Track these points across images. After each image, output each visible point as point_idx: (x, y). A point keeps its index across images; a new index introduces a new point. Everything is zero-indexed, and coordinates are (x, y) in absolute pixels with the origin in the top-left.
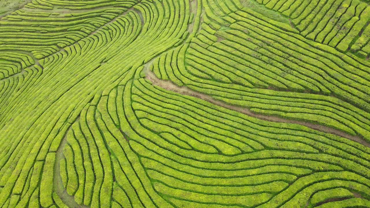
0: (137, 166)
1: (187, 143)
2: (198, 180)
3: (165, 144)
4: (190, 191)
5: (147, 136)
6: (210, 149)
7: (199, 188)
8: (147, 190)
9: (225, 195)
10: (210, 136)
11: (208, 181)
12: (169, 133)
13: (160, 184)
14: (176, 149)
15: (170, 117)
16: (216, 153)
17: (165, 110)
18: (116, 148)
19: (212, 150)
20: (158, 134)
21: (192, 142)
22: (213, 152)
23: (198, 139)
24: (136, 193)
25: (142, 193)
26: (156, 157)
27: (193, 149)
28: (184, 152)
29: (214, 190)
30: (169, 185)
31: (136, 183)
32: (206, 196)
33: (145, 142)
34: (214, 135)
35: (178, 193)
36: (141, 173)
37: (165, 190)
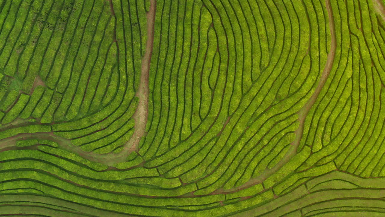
0: (254, 92)
1: (214, 58)
2: (246, 34)
3: (223, 78)
4: (259, 36)
5: (220, 100)
6: (213, 35)
7: (254, 30)
8: (271, 72)
9: (251, 8)
10: (197, 40)
11: (244, 25)
12: (209, 80)
13: (263, 63)
14: (223, 65)
15: (189, 89)
16: (214, 28)
17: (181, 99)
18: (242, 123)
19: (213, 33)
20: (213, 90)
21: (211, 53)
22: (214, 31)
23: (205, 49)
24: (276, 79)
25: (275, 75)
26: (239, 80)
27: (218, 50)
28: (225, 57)
29: (250, 18)
30: (260, 55)
31: (269, 84)
32: (258, 23)
33: (227, 98)
34: (195, 37)
35: (264, 45)
36: (258, 85)
37: (266, 57)
